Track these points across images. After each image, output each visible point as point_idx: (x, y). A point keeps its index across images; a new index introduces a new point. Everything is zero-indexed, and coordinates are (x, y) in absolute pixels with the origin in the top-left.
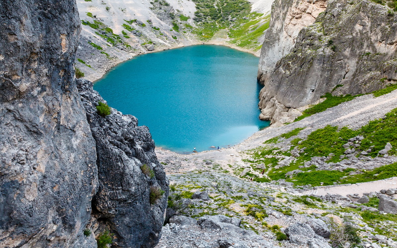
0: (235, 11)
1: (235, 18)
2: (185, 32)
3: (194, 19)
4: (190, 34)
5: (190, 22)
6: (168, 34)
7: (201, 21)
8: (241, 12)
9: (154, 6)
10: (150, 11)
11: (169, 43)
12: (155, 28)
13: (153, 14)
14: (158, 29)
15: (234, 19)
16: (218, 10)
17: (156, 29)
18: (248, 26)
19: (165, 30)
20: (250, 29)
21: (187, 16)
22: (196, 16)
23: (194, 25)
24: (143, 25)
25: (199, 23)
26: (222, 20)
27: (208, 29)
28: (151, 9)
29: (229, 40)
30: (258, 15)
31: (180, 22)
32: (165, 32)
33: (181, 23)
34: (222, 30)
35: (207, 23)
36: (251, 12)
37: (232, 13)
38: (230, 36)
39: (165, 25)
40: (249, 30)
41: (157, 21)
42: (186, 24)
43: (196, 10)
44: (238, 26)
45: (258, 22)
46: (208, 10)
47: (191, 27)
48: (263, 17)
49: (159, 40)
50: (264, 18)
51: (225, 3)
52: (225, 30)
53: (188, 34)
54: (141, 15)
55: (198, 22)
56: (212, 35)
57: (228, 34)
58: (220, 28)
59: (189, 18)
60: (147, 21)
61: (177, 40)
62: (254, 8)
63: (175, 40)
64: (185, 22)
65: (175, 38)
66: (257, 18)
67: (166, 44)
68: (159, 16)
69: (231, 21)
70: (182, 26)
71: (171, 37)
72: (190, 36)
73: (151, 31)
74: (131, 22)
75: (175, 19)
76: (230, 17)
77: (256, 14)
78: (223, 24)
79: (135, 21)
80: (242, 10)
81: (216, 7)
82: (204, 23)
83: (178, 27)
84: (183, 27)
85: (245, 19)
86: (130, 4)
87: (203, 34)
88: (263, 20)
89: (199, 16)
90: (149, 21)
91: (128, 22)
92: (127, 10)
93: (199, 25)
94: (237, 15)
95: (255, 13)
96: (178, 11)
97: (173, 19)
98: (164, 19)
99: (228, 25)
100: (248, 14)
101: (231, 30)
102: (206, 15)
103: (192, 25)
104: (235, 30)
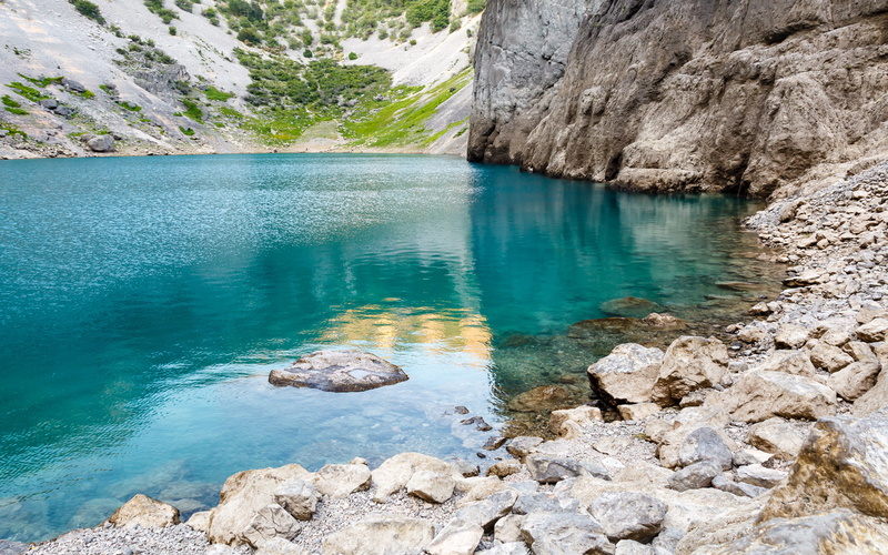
0: (351, 87)
1: (355, 100)
2: (220, 125)
3: (246, 99)
4: (235, 129)
5: (236, 104)
6: (166, 122)
7: (267, 104)
8: (368, 88)
9: (127, 58)
10: (114, 68)
11: (169, 142)
12: (125, 104)
13: (124, 75)
14: (135, 108)
15: (352, 102)
16: (310, 84)
17: (127, 107)
18: (391, 113)
19: (158, 112)
20: (397, 118)
21: (227, 91)
22: (252, 93)
23: (247, 112)
24: (82, 93)
25: (259, 109)
26: (321, 105)
27: (284, 121)
28: (119, 63)
29: (345, 142)
30: (410, 90)
31: (207, 102)
32: (159, 117)
33: (208, 105)
34: (323, 124)
35: (283, 108)
36: (394, 85)
37: (345, 91)
38: (345, 135)
39: (159, 103)
40: (394, 120)
41: (133, 89)
42: (224, 108)
43: (250, 82)
44: (365, 114)
45: (412, 102)
46: (283, 85)
47: (239, 116)
48: (424, 90)
49: (135, 131)
50: (428, 92)
51: (326, 72)
52: (331, 122)
53: (230, 128)
54: (82, 72)
55: (257, 105)
56: (297, 133)
57: (342, 131)
58: (318, 120)
59: (232, 95)
60: (102, 87)
61: (195, 136)
62: (398, 79)
63: (188, 137)
64: (220, 103)
65: (189, 132)
66: (411, 95)
67: (159, 143)
68: (143, 80)
69: (345, 105)
70: (213, 110)
71: (177, 129)
72: (235, 135)
73: (109, 109)
74: (46, 82)
75: (192, 95)
76: (341, 99)
77: (405, 89)
78: (325, 111)
79: (59, 81)
80: (368, 83)
81: (303, 79)
82: (274, 109)
83: (200, 112)
84: (216, 114)
85: (379, 100)
86: (48, 43)
87: (273, 132)
88: (425, 97)
89: (259, 94)
90: (109, 88)
91: (33, 80)
92: (35, 55)
93: (262, 113)
94: (357, 94)
95: (402, 87)
96: (201, 78)
97: (185, 93)
98: (156, 89)
99: (338, 113)
100: (385, 91)
101: (346, 123)
102: (277, 94)
103: (241, 112)
104: (358, 122)
